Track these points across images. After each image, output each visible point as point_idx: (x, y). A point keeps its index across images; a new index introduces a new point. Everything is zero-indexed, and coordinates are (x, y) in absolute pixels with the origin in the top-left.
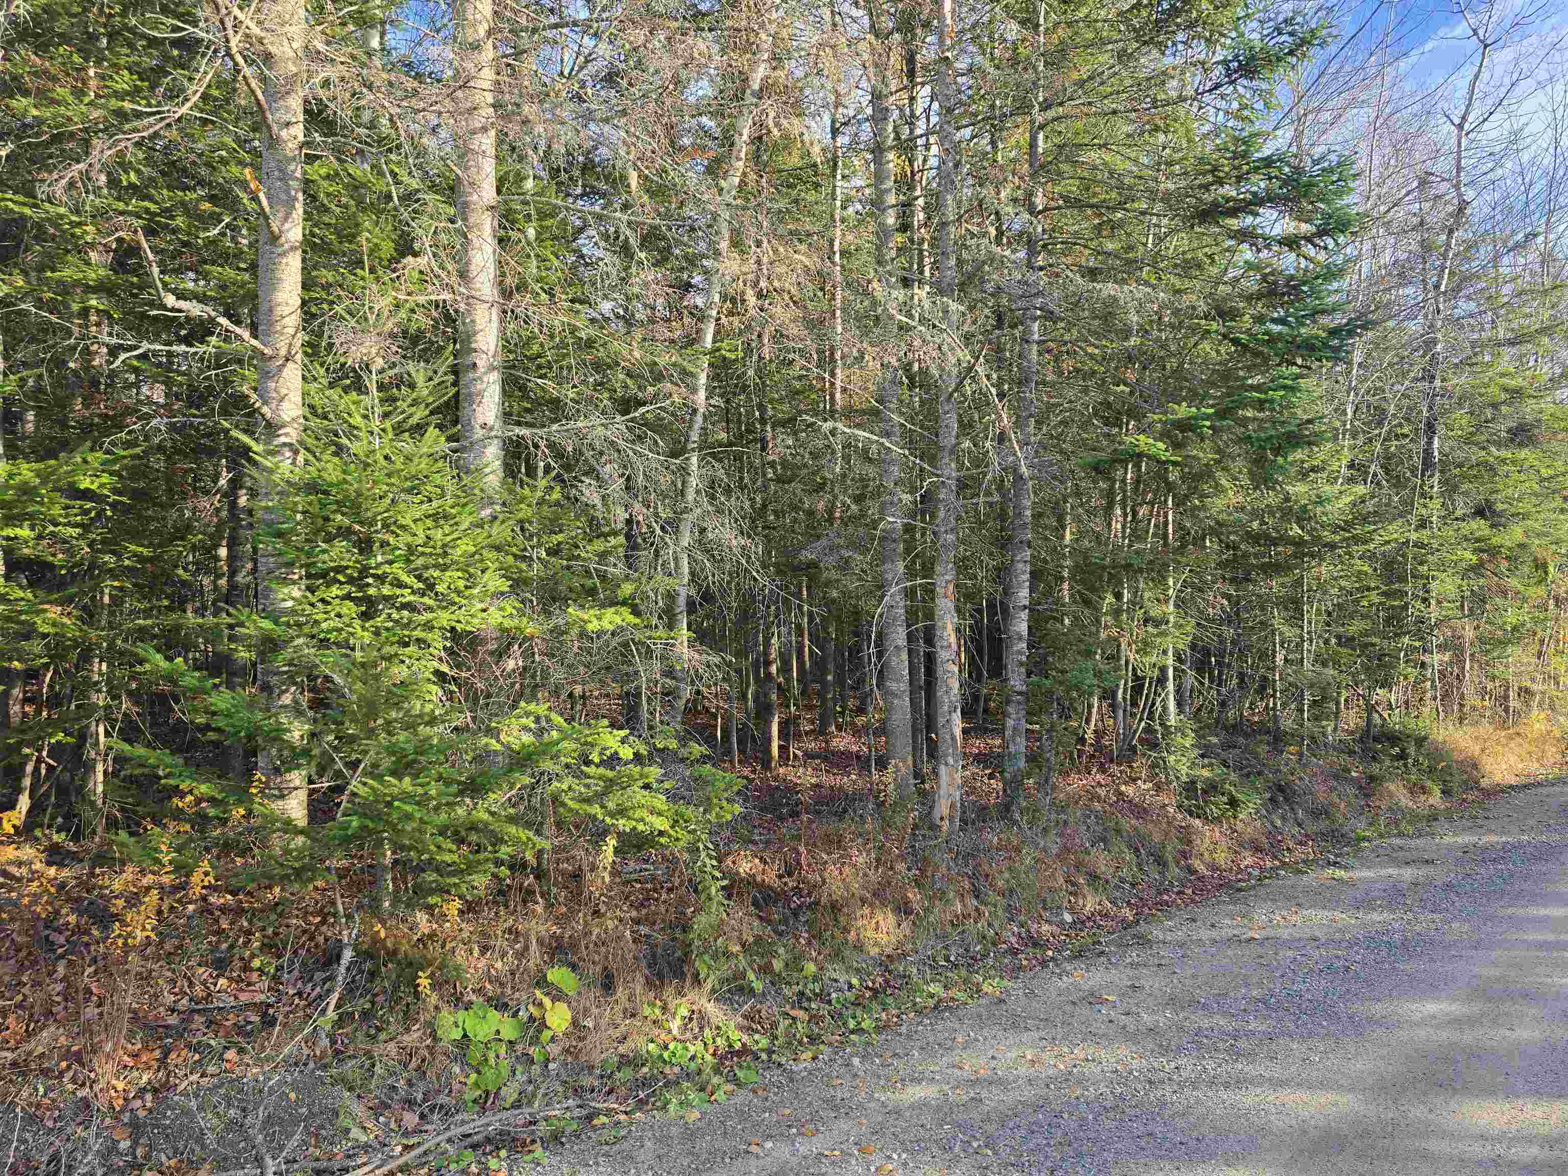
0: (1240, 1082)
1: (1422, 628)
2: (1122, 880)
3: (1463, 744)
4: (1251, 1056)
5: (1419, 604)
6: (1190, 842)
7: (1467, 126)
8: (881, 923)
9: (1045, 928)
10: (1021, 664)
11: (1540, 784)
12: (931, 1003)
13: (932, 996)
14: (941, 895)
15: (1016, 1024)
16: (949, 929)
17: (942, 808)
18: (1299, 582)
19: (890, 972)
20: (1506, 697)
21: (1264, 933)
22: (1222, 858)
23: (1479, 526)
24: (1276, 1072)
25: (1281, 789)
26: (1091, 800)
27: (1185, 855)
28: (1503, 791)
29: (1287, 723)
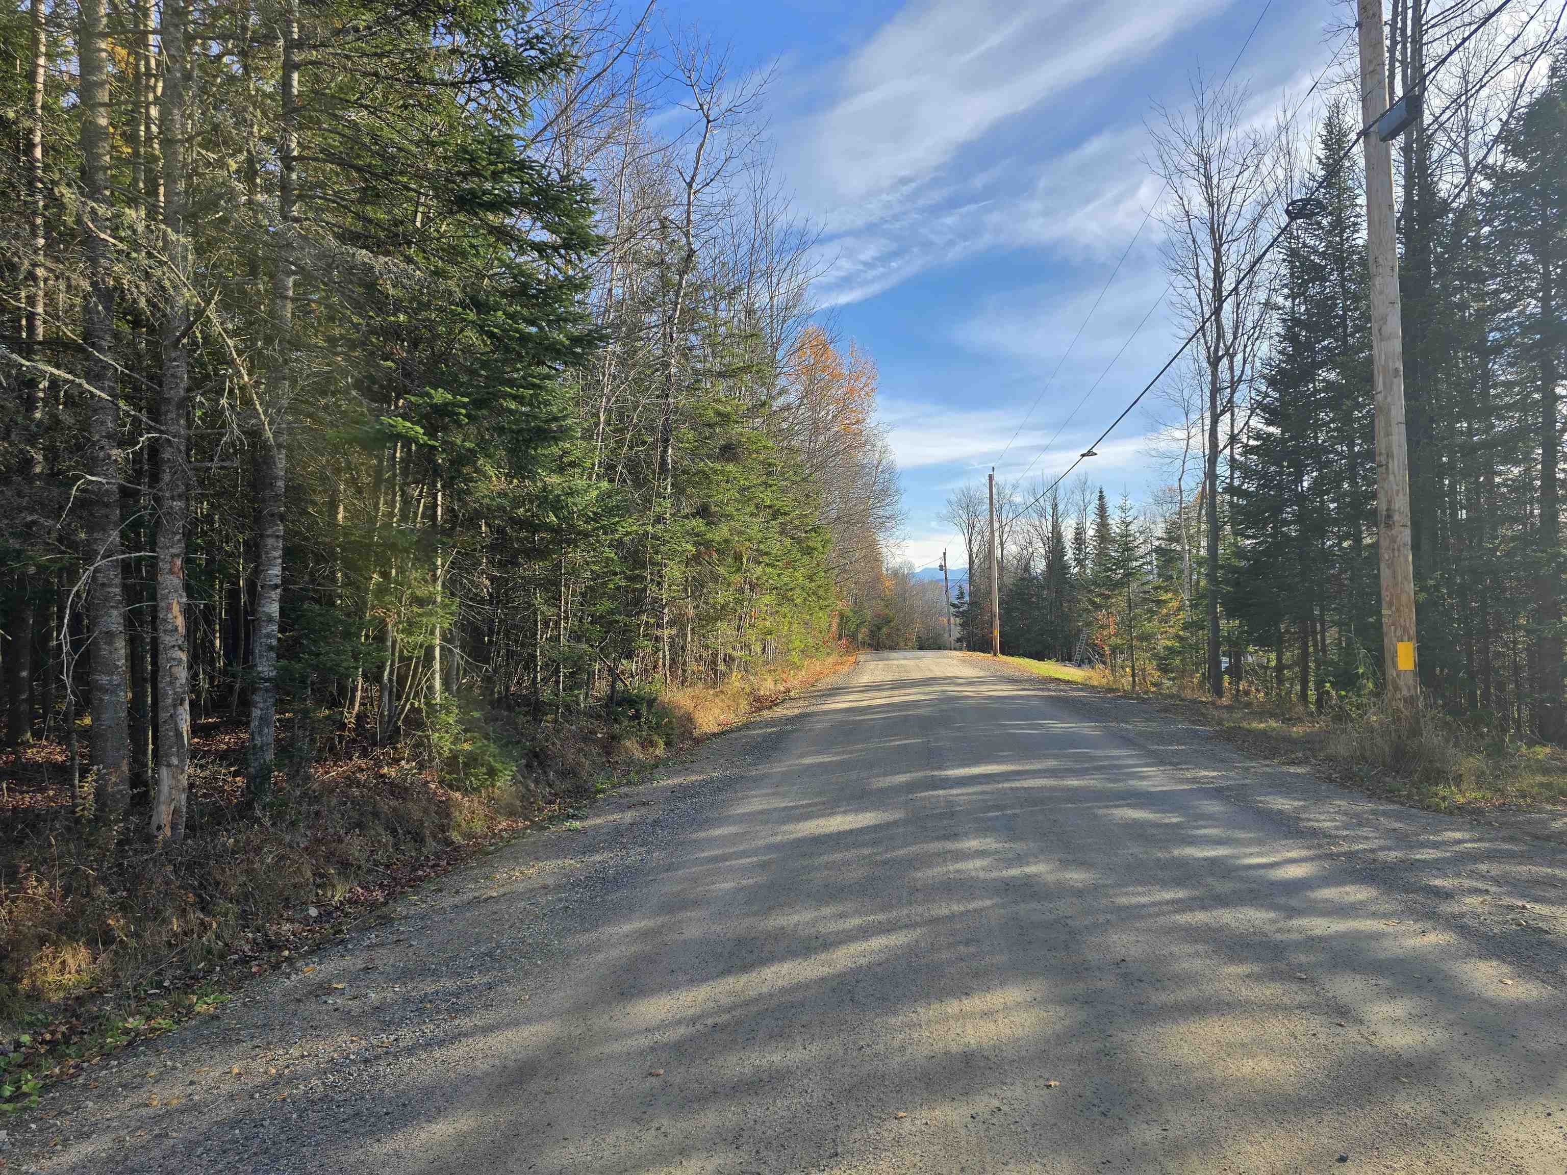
0: (456, 1037)
1: (657, 607)
2: (377, 863)
3: (682, 703)
4: (467, 1011)
5: (654, 588)
6: (448, 815)
7: (694, 185)
8: (70, 961)
9: (287, 927)
10: (271, 648)
11: (732, 731)
12: (125, 1040)
13: (126, 1032)
14: (157, 915)
15: (228, 1039)
16: (164, 951)
17: (163, 814)
18: (558, 566)
19: (78, 1017)
20: (715, 664)
21: (502, 891)
22: (479, 827)
23: (698, 524)
24: (490, 1017)
25: (536, 756)
26: (350, 786)
27: (443, 829)
28: (708, 739)
29: (546, 694)
